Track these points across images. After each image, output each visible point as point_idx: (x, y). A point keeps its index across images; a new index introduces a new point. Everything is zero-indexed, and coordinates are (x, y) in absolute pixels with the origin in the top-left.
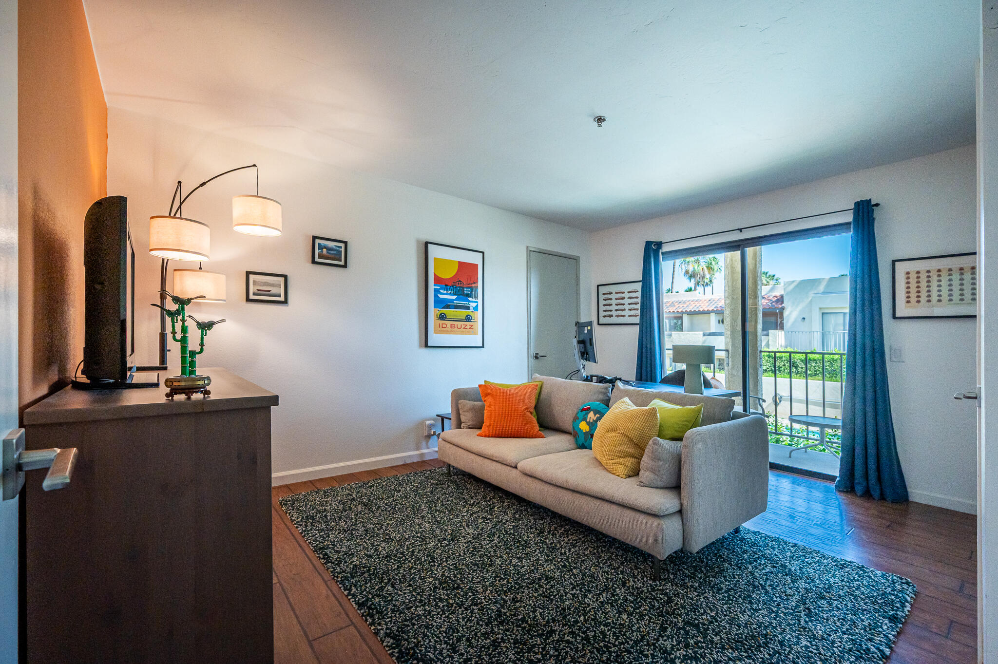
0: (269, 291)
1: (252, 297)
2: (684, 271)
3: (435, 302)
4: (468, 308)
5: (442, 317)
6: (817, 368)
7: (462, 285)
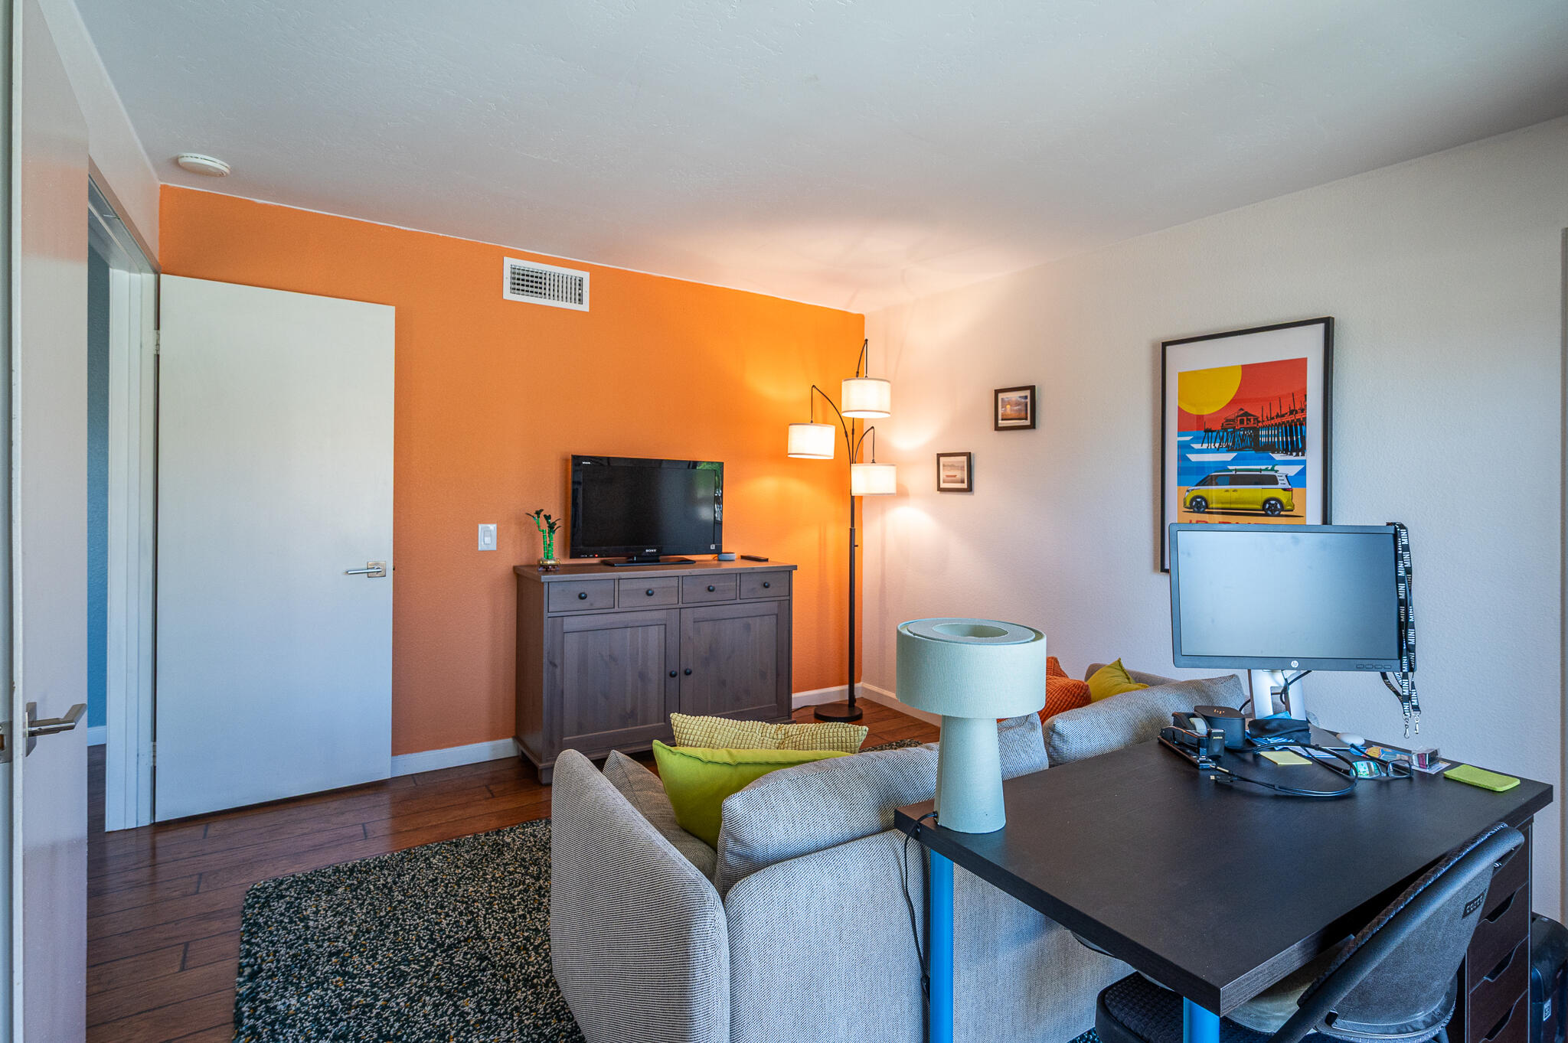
0: (955, 476)
1: (943, 485)
3: (1181, 472)
4: (1272, 480)
5: (1199, 505)
7: (1252, 424)
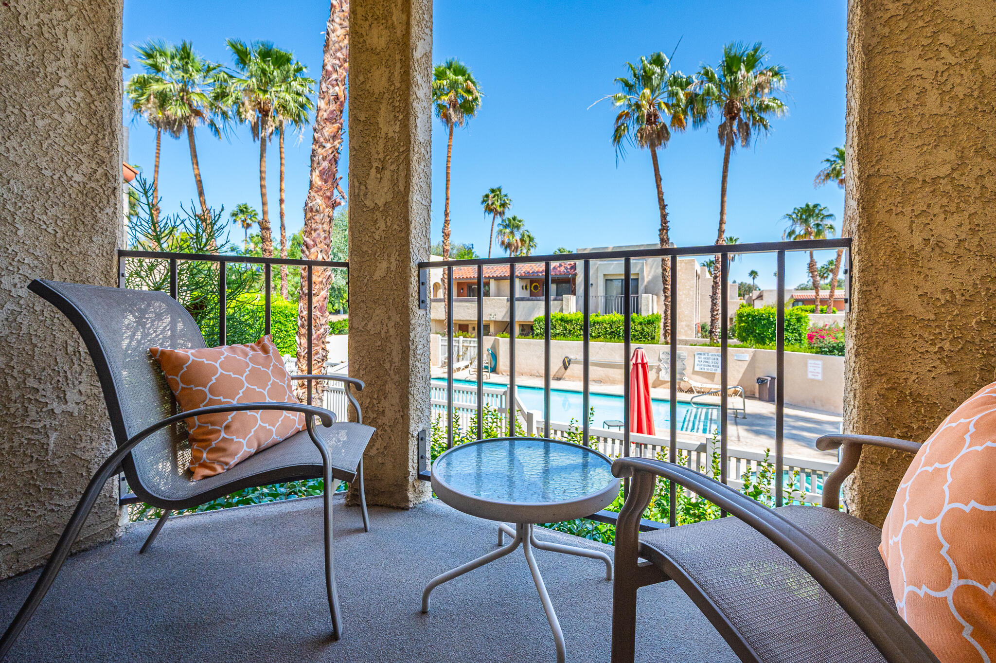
2: (500, 241)
6: (600, 330)
